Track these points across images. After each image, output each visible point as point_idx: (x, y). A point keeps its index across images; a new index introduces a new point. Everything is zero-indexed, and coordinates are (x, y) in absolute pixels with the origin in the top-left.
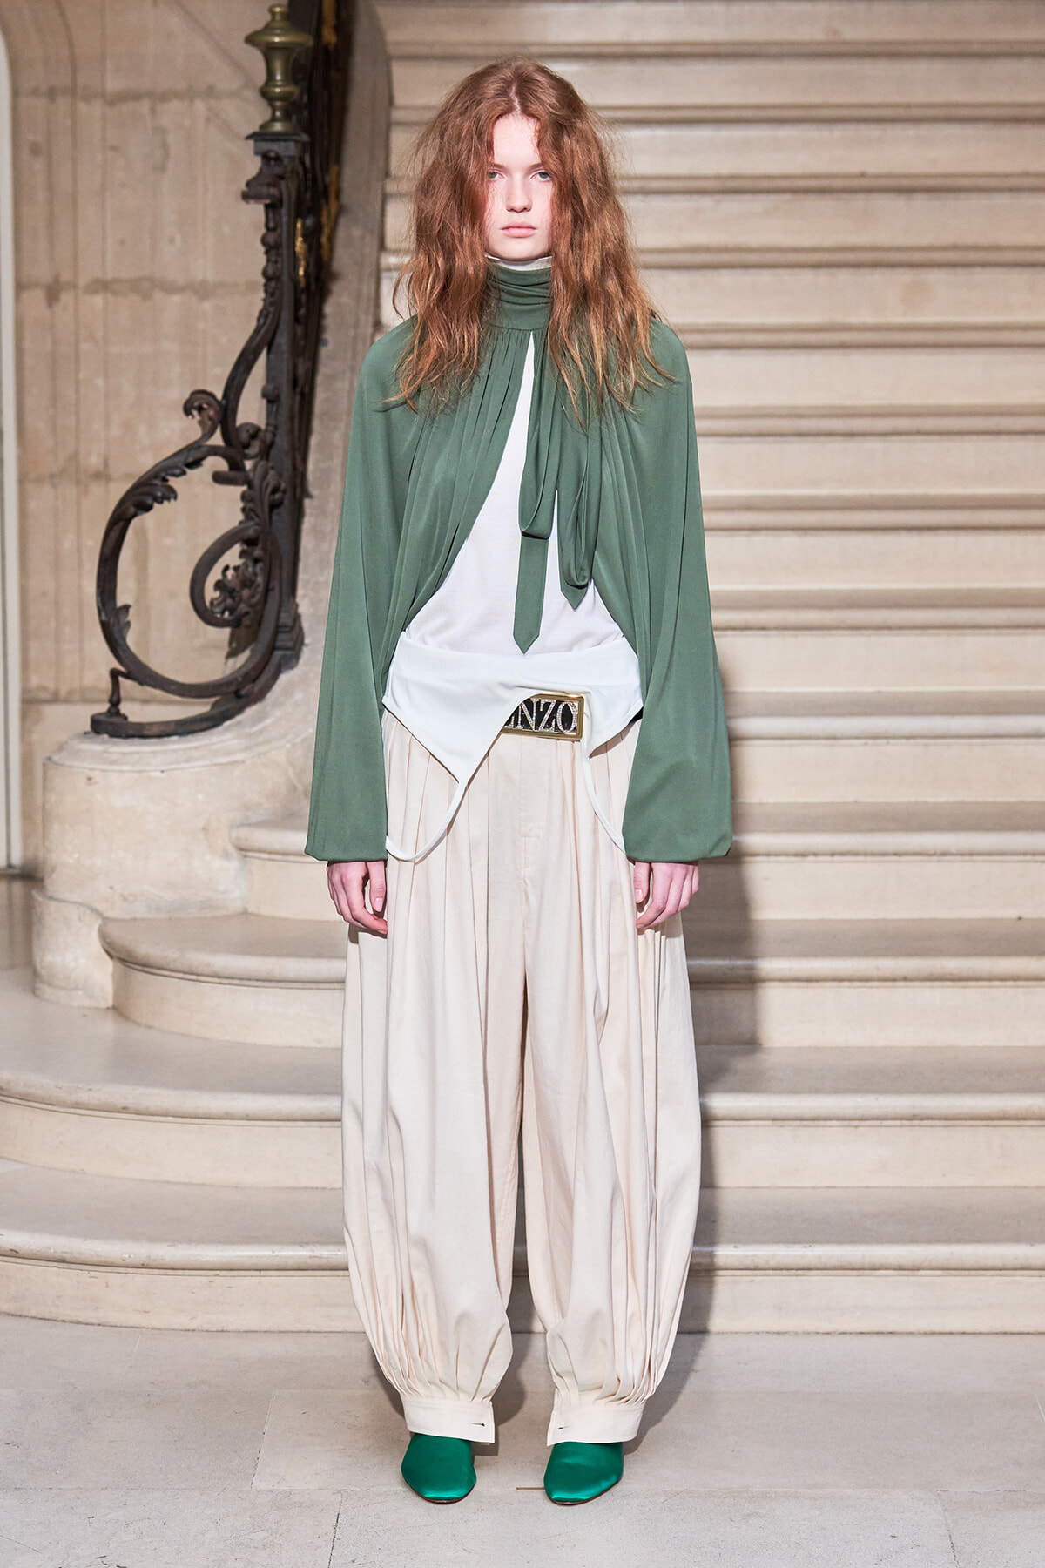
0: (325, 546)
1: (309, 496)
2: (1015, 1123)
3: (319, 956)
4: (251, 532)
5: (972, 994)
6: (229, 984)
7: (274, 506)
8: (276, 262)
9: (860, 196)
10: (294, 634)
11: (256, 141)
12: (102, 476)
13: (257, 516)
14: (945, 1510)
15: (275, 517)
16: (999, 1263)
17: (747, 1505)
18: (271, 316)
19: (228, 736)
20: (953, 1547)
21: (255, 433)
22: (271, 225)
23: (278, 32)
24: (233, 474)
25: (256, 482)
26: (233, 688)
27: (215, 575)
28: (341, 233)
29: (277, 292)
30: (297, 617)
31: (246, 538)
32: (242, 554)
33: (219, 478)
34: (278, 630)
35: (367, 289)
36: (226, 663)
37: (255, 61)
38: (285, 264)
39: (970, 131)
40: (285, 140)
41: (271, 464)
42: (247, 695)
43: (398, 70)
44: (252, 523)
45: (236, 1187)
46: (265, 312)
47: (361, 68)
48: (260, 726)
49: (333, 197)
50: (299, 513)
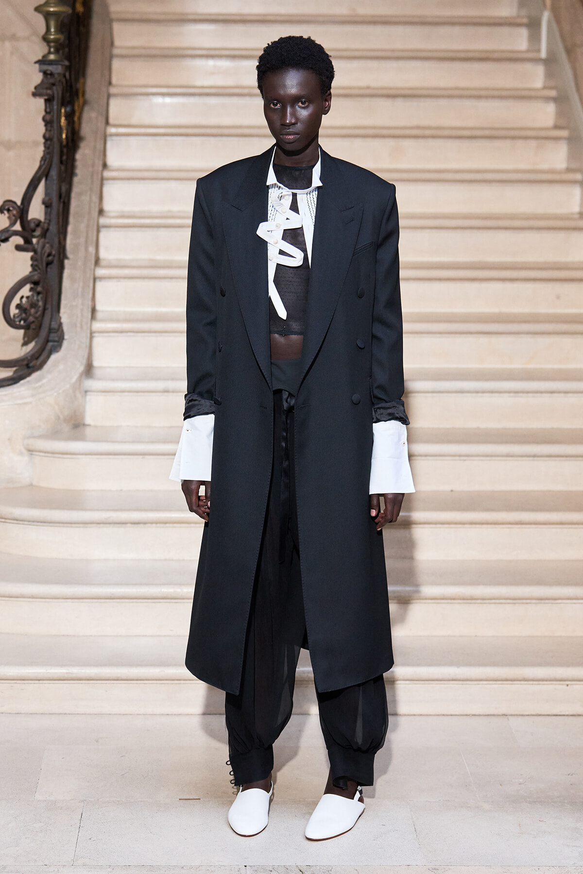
0: (76, 286)
1: (67, 258)
2: (449, 601)
4: (36, 278)
6: (23, 524)
7: (49, 264)
8: (50, 131)
9: (368, 99)
10: (59, 333)
11: (40, 64)
13: (39, 269)
14: (411, 811)
15: (49, 270)
16: (440, 677)
17: (304, 808)
18: (47, 160)
19: (23, 389)
20: (415, 831)
21: (38, 224)
22: (48, 110)
23: (52, 5)
24: (27, 246)
25: (39, 250)
26: (25, 362)
27: (16, 301)
28: (86, 116)
29: (51, 147)
30: (60, 324)
31: (33, 281)
32: (31, 289)
33: (18, 248)
34: (50, 330)
35: (100, 146)
36: (21, 349)
37: (39, 22)
38: (56, 132)
39: (427, 64)
40: (56, 64)
41: (47, 241)
42: (33, 367)
43: (117, 27)
44: (36, 273)
45: (26, 635)
46: (44, 158)
47: (96, 26)
48: (40, 384)
49: (80, 95)
50: (62, 268)
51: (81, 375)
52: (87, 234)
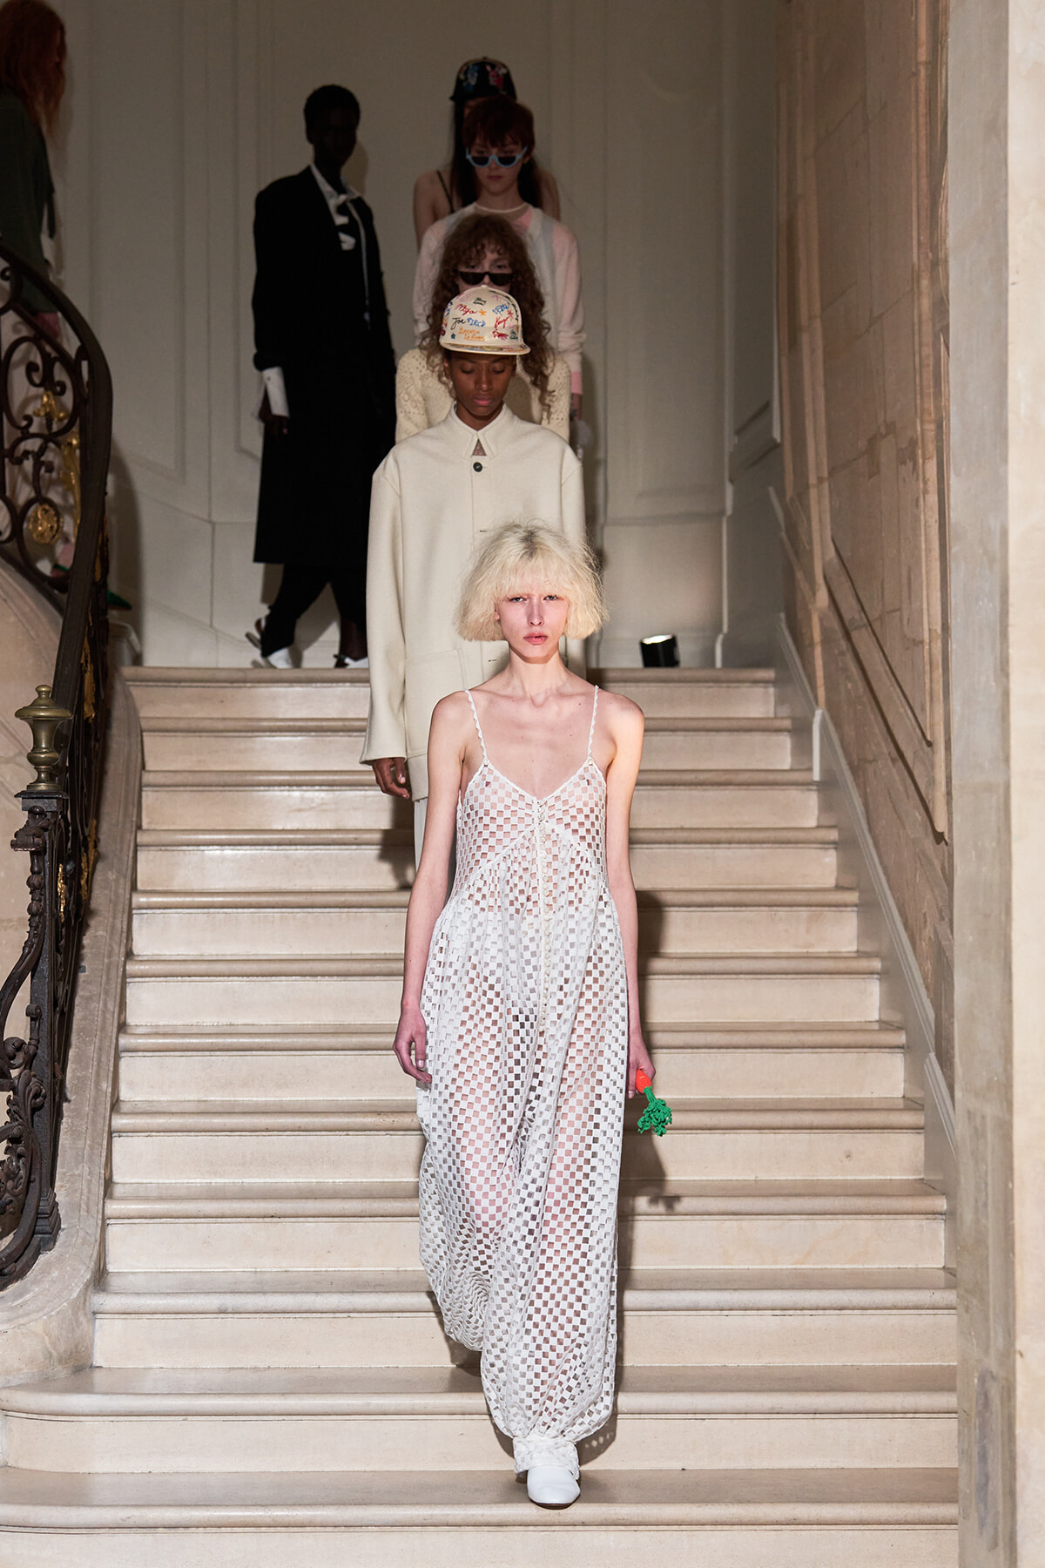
0: (80, 1144)
1: (68, 1100)
3: (69, 1505)
4: (15, 1131)
5: (644, 1537)
7: (36, 1109)
8: (40, 900)
10: (52, 1219)
11: (22, 799)
13: (21, 1117)
15: (36, 1119)
18: (35, 946)
21: (20, 1045)
22: (37, 869)
23: (44, 707)
24: (2, 1081)
25: (21, 1088)
28: (98, 877)
29: (41, 926)
30: (56, 1204)
32: (8, 1150)
34: (38, 1215)
35: (121, 924)
37: (24, 730)
38: (46, 903)
40: (49, 798)
41: (33, 1073)
42: (10, 1275)
44: (16, 1123)
46: (30, 943)
47: (118, 739)
48: (20, 1301)
49: (91, 845)
50: (58, 1115)
51: (87, 1286)
52: (99, 1062)
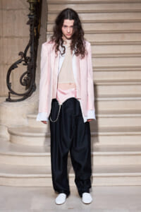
10: (35, 86)
11: (29, 16)
12: (7, 64)
13: (29, 70)
15: (32, 70)
18: (31, 41)
19: (26, 101)
21: (29, 58)
22: (31, 28)
24: (26, 64)
26: (26, 94)
27: (23, 78)
28: (41, 29)
31: (28, 73)
33: (24, 64)
35: (45, 37)
36: (25, 91)
37: (28, 4)
41: (31, 62)
42: (28, 96)
47: (43, 5)
48: (30, 100)
49: (39, 24)
